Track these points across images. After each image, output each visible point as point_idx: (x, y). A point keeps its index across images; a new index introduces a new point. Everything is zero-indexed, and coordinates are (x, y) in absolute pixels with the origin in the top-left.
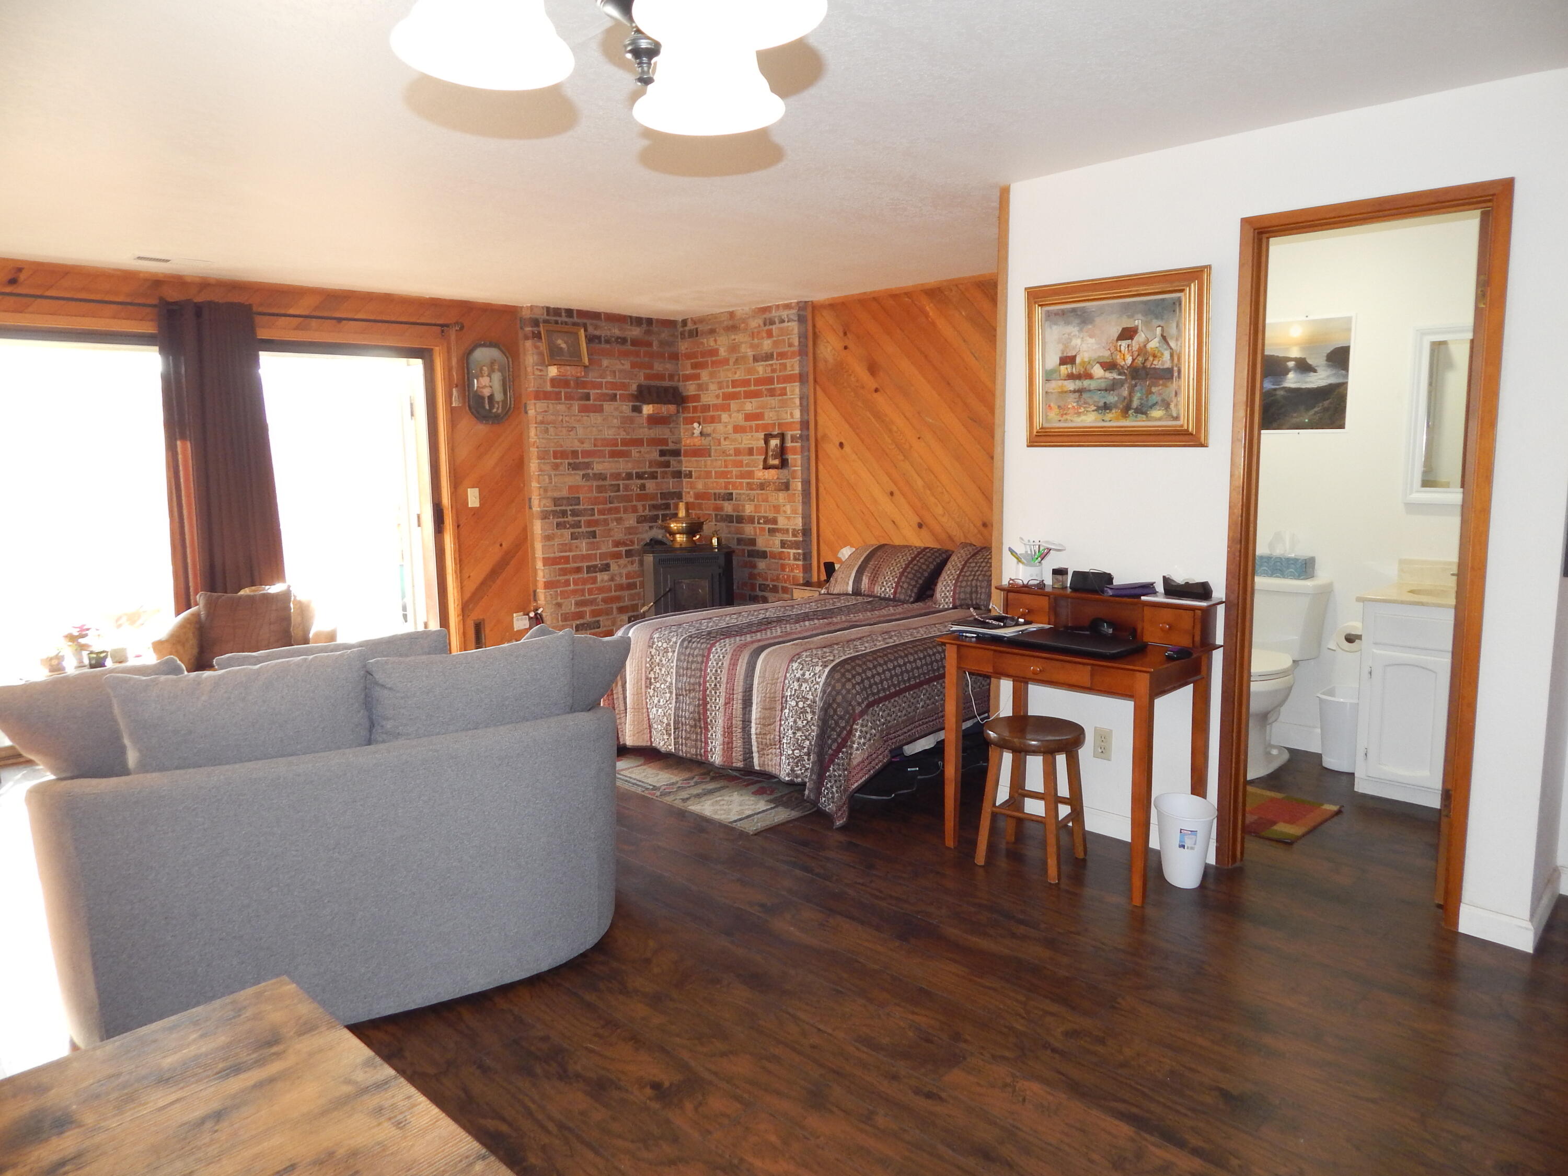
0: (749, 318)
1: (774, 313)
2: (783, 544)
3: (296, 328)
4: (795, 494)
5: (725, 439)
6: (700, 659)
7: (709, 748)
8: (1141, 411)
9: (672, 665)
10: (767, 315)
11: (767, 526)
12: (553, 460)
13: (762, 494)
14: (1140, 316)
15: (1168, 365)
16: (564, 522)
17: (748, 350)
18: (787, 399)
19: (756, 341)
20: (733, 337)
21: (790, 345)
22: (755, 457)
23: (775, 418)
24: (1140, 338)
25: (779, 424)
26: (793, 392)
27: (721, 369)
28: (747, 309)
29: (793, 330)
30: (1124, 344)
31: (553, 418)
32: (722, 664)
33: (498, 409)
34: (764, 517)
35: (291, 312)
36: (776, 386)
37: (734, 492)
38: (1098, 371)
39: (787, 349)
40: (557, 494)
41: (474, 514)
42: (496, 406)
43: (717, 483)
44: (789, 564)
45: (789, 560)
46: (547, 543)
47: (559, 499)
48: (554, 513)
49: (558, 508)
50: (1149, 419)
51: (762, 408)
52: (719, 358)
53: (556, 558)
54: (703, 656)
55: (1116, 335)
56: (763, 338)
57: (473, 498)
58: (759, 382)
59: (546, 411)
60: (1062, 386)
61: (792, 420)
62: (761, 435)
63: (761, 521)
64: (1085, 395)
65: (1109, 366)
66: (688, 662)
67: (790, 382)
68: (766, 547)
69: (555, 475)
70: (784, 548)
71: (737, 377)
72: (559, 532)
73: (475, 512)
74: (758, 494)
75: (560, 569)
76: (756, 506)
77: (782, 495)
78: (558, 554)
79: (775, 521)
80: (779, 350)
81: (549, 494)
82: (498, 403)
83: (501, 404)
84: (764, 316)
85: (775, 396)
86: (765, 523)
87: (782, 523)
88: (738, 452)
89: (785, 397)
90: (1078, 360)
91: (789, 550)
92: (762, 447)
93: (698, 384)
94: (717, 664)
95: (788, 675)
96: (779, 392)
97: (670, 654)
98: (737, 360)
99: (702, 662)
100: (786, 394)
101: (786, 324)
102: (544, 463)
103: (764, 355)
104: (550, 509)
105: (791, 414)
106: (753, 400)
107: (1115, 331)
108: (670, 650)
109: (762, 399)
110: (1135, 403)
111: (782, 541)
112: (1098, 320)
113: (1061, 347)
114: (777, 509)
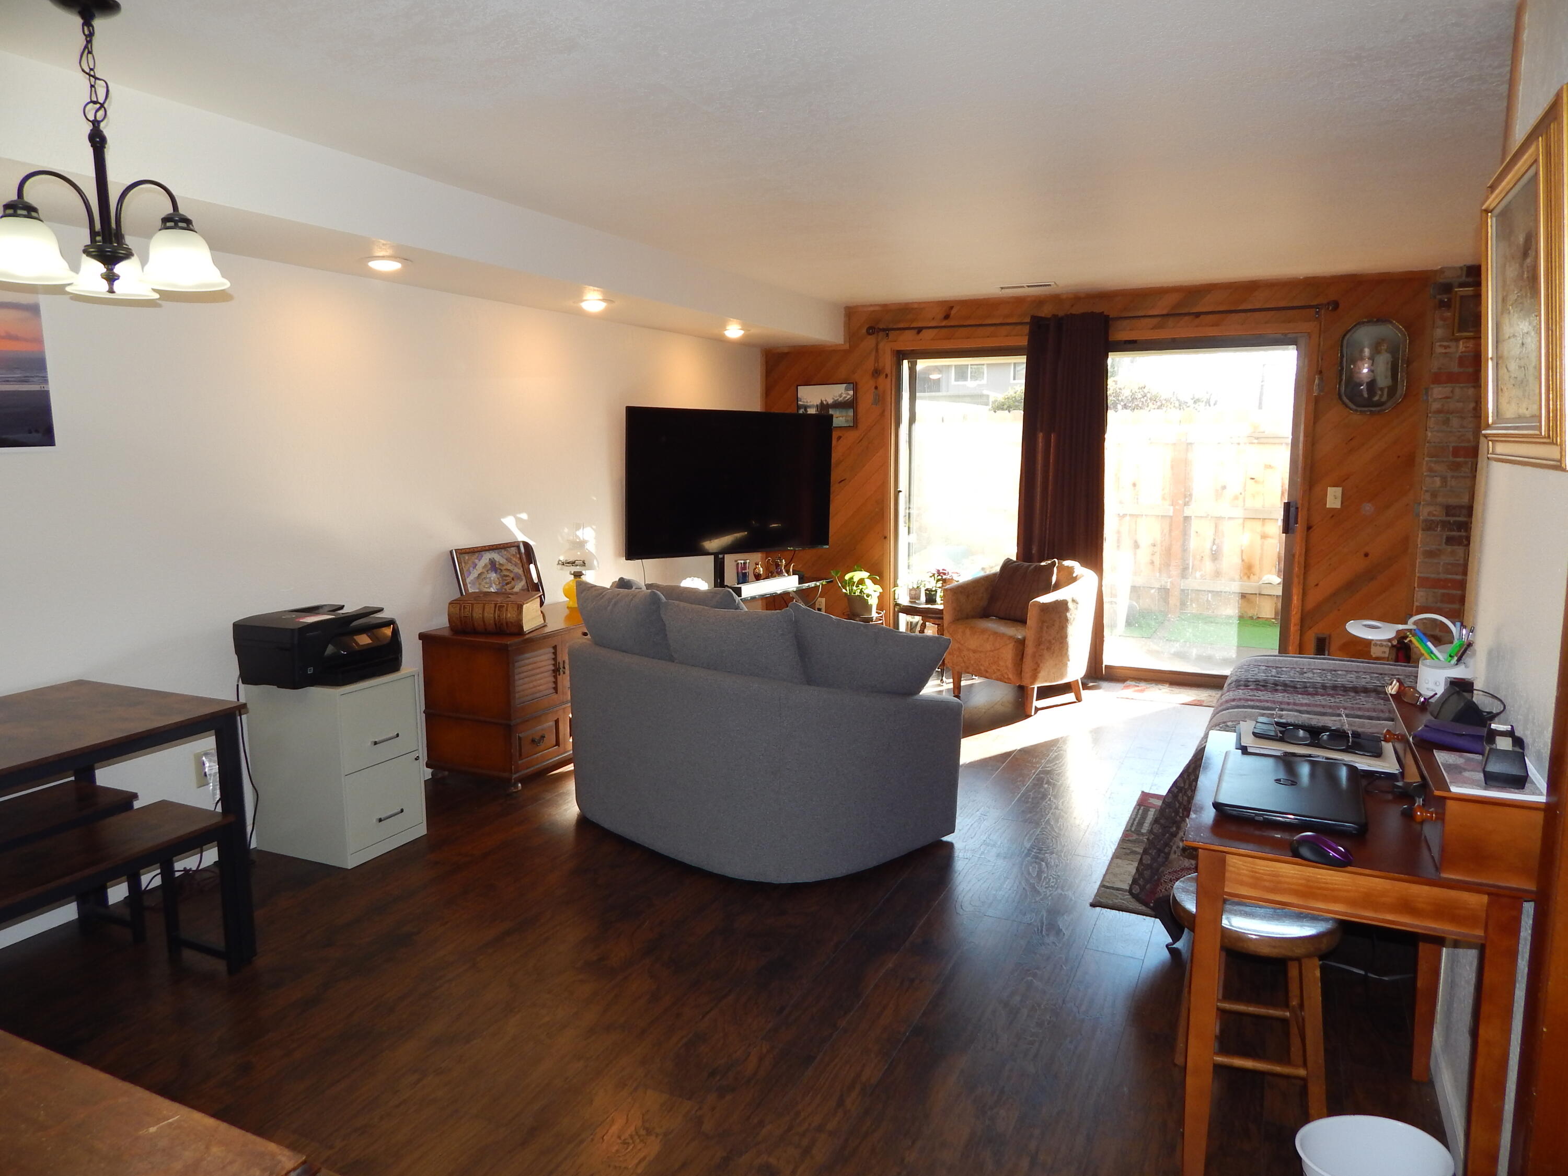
3: (1154, 328)
12: (1451, 458)
16: (1460, 537)
31: (1460, 405)
33: (1381, 396)
35: (1151, 313)
40: (1453, 501)
41: (1333, 516)
42: (1379, 392)
46: (1426, 560)
47: (1455, 507)
48: (1445, 524)
49: (1452, 519)
53: (1439, 580)
57: (1333, 498)
59: (1447, 398)
69: (1452, 477)
72: (1449, 548)
73: (1333, 513)
75: (1443, 595)
78: (1442, 576)
81: (1440, 499)
82: (1382, 389)
83: (1386, 391)
102: (1436, 462)
104: (1439, 519)
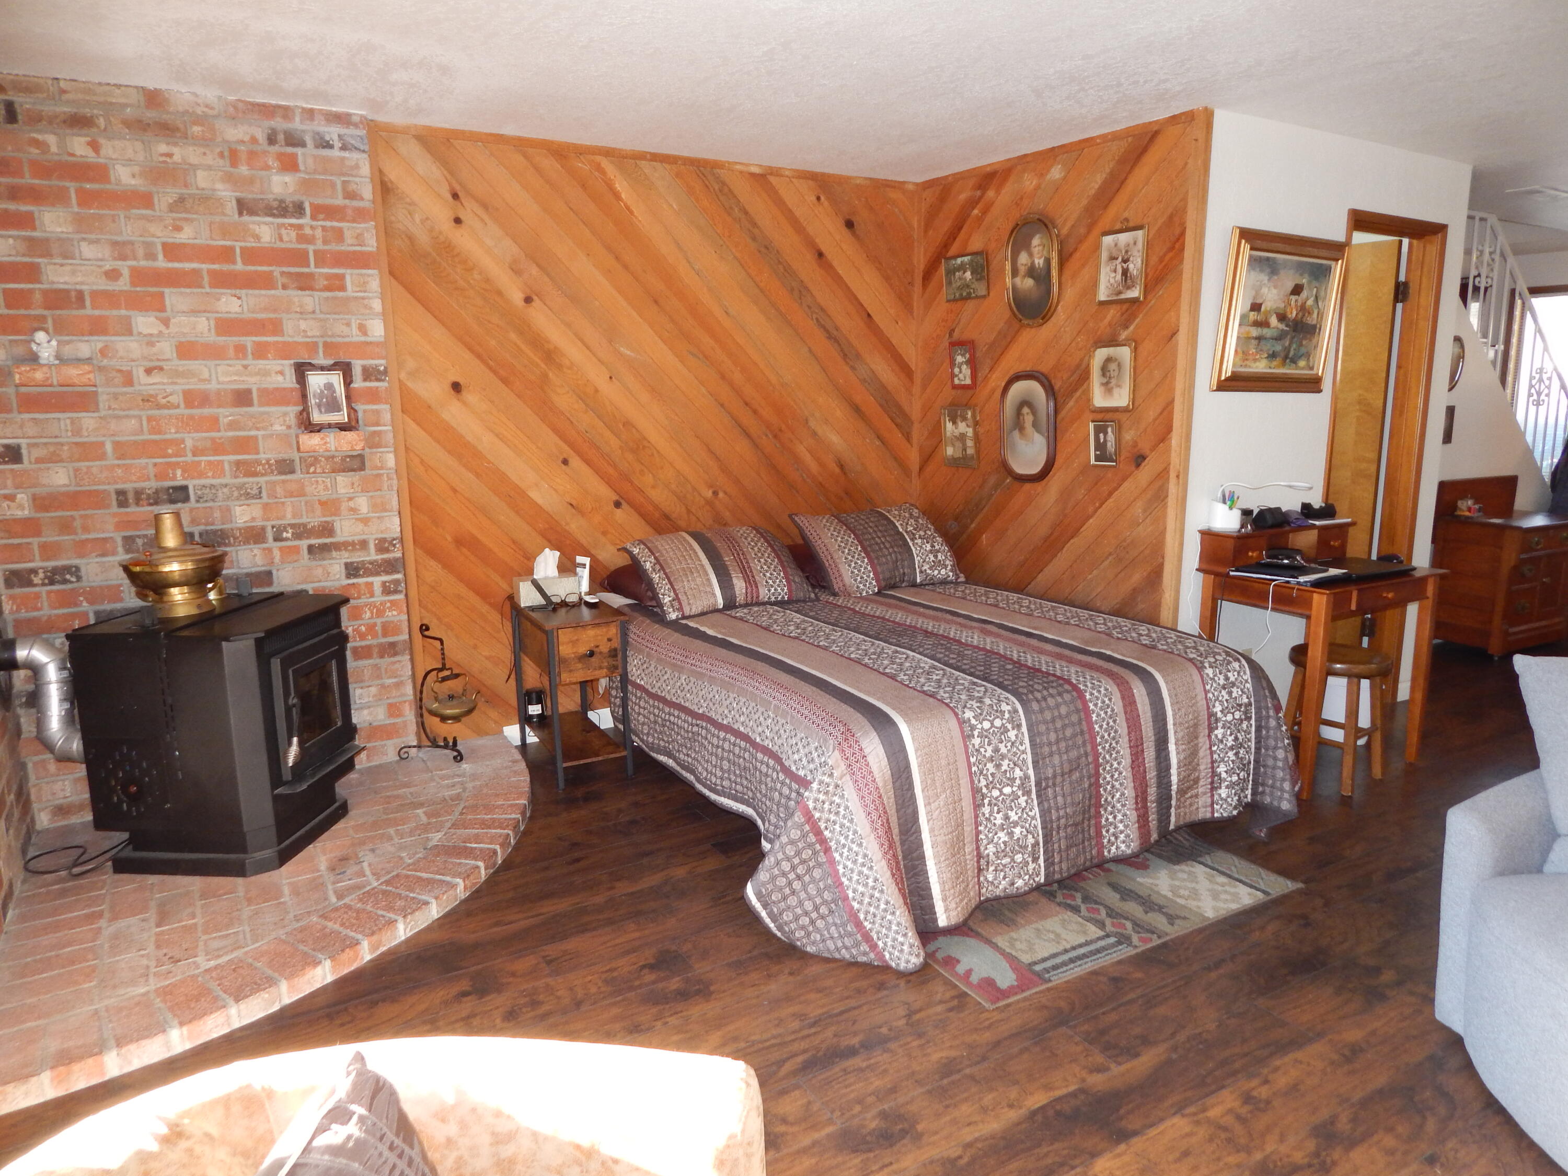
0: (216, 117)
1: (297, 124)
2: (352, 570)
4: (379, 476)
5: (149, 371)
6: (1074, 718)
7: (1105, 841)
8: (1294, 361)
9: (1022, 748)
10: (278, 123)
11: (304, 544)
13: (284, 482)
14: (1306, 275)
15: (1314, 322)
17: (219, 186)
18: (348, 299)
19: (244, 170)
20: (163, 148)
21: (351, 195)
22: (255, 409)
23: (317, 333)
24: (1304, 294)
25: (326, 345)
26: (363, 286)
27: (122, 214)
28: (210, 94)
29: (357, 167)
30: (1293, 298)
32: (1113, 710)
34: (292, 526)
36: (312, 269)
37: (191, 484)
38: (1274, 321)
39: (339, 201)
43: (127, 468)
44: (372, 605)
45: (372, 596)
50: (1297, 368)
51: (275, 311)
52: (108, 186)
54: (1078, 711)
55: (1290, 289)
56: (267, 168)
58: (251, 256)
60: (1248, 333)
61: (363, 339)
62: (287, 366)
63: (287, 535)
64: (1263, 342)
65: (1282, 317)
66: (1056, 731)
67: (352, 267)
68: (305, 581)
70: (356, 576)
71: (185, 236)
74: (274, 483)
76: (266, 506)
77: (343, 482)
79: (327, 530)
80: (319, 201)
84: (273, 123)
85: (311, 289)
86: (298, 536)
87: (346, 530)
88: (193, 399)
89: (340, 294)
90: (1263, 309)
91: (370, 579)
92: (292, 390)
93: (30, 240)
94: (1106, 713)
95: (1208, 687)
96: (323, 282)
97: (1012, 734)
98: (181, 200)
99: (1080, 720)
100: (342, 288)
101: (336, 153)
103: (275, 204)
105: (363, 329)
106: (243, 292)
107: (1290, 286)
108: (1009, 726)
109: (273, 292)
110: (1292, 353)
111: (346, 565)
112: (1282, 272)
113: (1253, 293)
114: (331, 506)
